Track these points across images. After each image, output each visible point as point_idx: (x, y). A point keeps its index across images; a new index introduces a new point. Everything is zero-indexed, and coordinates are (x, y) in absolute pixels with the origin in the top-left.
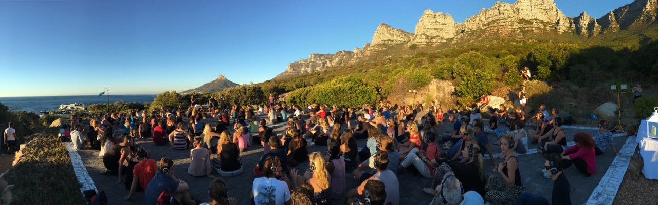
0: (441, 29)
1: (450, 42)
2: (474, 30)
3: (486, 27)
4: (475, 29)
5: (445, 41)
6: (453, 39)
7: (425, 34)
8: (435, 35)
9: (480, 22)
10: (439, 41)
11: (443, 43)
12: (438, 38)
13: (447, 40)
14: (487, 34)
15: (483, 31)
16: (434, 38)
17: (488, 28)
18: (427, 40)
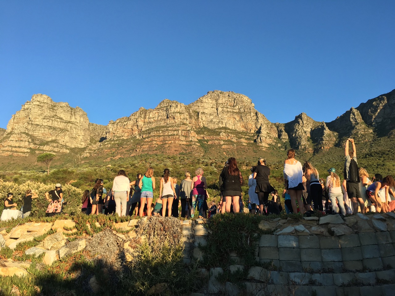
0: (62, 130)
1: (77, 153)
2: (123, 140)
3: (144, 136)
4: (125, 138)
5: (68, 151)
6: (83, 150)
7: (30, 133)
8: (50, 139)
9: (135, 128)
10: (56, 149)
11: (64, 154)
12: (55, 145)
13: (72, 150)
14: (146, 147)
15: (139, 143)
16: (47, 143)
17: (148, 137)
18: (32, 146)
